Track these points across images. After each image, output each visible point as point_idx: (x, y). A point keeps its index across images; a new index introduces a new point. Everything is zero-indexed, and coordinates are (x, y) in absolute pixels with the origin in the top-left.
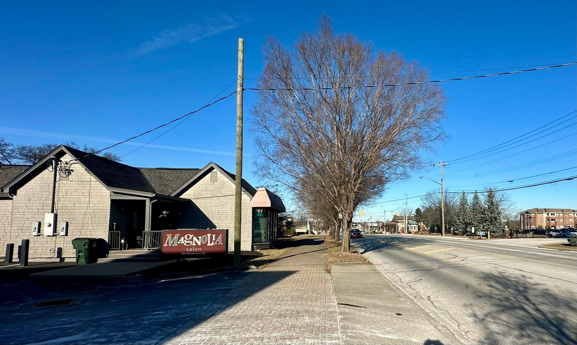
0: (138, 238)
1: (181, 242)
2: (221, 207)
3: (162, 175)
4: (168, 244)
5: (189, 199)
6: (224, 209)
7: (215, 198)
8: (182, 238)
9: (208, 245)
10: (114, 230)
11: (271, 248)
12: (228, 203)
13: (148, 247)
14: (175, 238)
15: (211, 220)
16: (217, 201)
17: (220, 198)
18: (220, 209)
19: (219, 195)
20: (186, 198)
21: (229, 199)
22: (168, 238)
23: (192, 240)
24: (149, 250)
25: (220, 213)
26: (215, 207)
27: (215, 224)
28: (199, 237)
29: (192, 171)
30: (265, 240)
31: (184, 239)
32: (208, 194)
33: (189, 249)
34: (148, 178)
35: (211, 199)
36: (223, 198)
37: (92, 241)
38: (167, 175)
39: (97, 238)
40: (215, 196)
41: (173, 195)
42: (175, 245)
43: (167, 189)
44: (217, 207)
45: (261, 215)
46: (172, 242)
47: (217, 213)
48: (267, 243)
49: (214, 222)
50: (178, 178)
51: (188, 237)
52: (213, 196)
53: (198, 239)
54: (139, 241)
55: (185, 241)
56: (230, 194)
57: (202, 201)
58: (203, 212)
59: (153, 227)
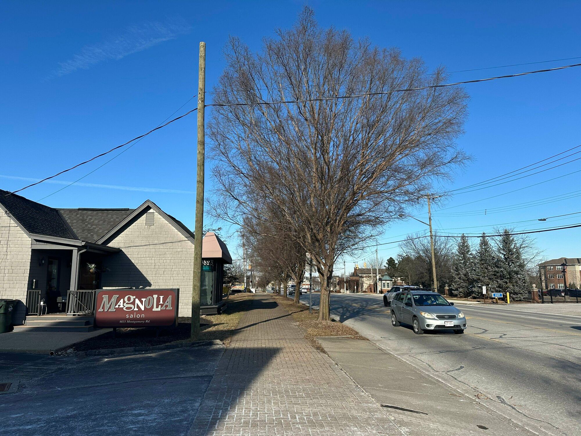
0: (59, 299)
1: (120, 305)
2: (158, 259)
3: (85, 217)
4: (103, 308)
5: (119, 248)
6: (161, 261)
7: (151, 247)
8: (122, 301)
9: (153, 310)
10: (33, 289)
11: (219, 313)
12: (167, 253)
13: (72, 311)
14: (113, 300)
15: (145, 275)
16: (154, 250)
17: (157, 247)
18: (156, 261)
19: (156, 242)
20: (115, 247)
21: (168, 247)
22: (104, 300)
23: (133, 303)
24: (74, 315)
25: (157, 267)
26: (150, 259)
27: (150, 281)
28: (142, 299)
29: (120, 211)
30: (211, 302)
31: (124, 302)
32: (142, 242)
33: (129, 316)
34: (69, 221)
35: (146, 247)
36: (161, 247)
37: (8, 302)
38: (91, 217)
39: (14, 299)
40: (150, 244)
41: (100, 242)
42: (112, 310)
43: (92, 235)
44: (153, 259)
45: (207, 268)
46: (108, 306)
47: (153, 267)
48: (214, 306)
49: (149, 278)
50: (105, 221)
51: (129, 299)
52: (149, 244)
53: (141, 302)
54: (59, 303)
55: (125, 304)
56: (170, 241)
57: (135, 250)
58: (136, 264)
59: (80, 286)
